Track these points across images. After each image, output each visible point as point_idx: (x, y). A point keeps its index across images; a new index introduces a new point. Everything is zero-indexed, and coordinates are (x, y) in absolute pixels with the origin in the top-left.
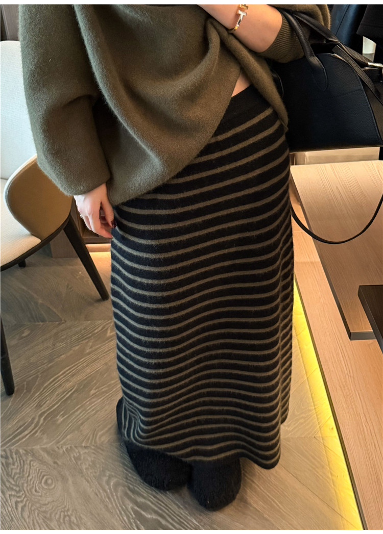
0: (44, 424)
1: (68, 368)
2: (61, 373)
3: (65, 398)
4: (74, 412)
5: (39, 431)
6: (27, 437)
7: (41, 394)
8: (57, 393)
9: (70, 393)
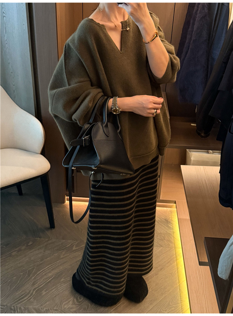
0: (36, 294)
1: (50, 265)
2: (46, 268)
3: (48, 281)
4: (51, 290)
5: (32, 298)
6: (26, 300)
7: (35, 278)
8: (43, 278)
9: (50, 279)
